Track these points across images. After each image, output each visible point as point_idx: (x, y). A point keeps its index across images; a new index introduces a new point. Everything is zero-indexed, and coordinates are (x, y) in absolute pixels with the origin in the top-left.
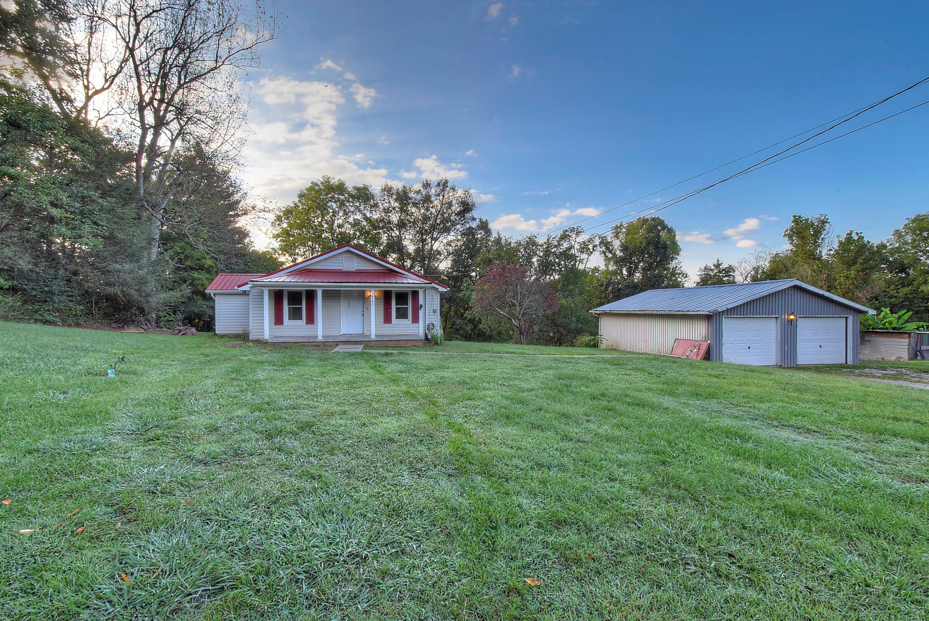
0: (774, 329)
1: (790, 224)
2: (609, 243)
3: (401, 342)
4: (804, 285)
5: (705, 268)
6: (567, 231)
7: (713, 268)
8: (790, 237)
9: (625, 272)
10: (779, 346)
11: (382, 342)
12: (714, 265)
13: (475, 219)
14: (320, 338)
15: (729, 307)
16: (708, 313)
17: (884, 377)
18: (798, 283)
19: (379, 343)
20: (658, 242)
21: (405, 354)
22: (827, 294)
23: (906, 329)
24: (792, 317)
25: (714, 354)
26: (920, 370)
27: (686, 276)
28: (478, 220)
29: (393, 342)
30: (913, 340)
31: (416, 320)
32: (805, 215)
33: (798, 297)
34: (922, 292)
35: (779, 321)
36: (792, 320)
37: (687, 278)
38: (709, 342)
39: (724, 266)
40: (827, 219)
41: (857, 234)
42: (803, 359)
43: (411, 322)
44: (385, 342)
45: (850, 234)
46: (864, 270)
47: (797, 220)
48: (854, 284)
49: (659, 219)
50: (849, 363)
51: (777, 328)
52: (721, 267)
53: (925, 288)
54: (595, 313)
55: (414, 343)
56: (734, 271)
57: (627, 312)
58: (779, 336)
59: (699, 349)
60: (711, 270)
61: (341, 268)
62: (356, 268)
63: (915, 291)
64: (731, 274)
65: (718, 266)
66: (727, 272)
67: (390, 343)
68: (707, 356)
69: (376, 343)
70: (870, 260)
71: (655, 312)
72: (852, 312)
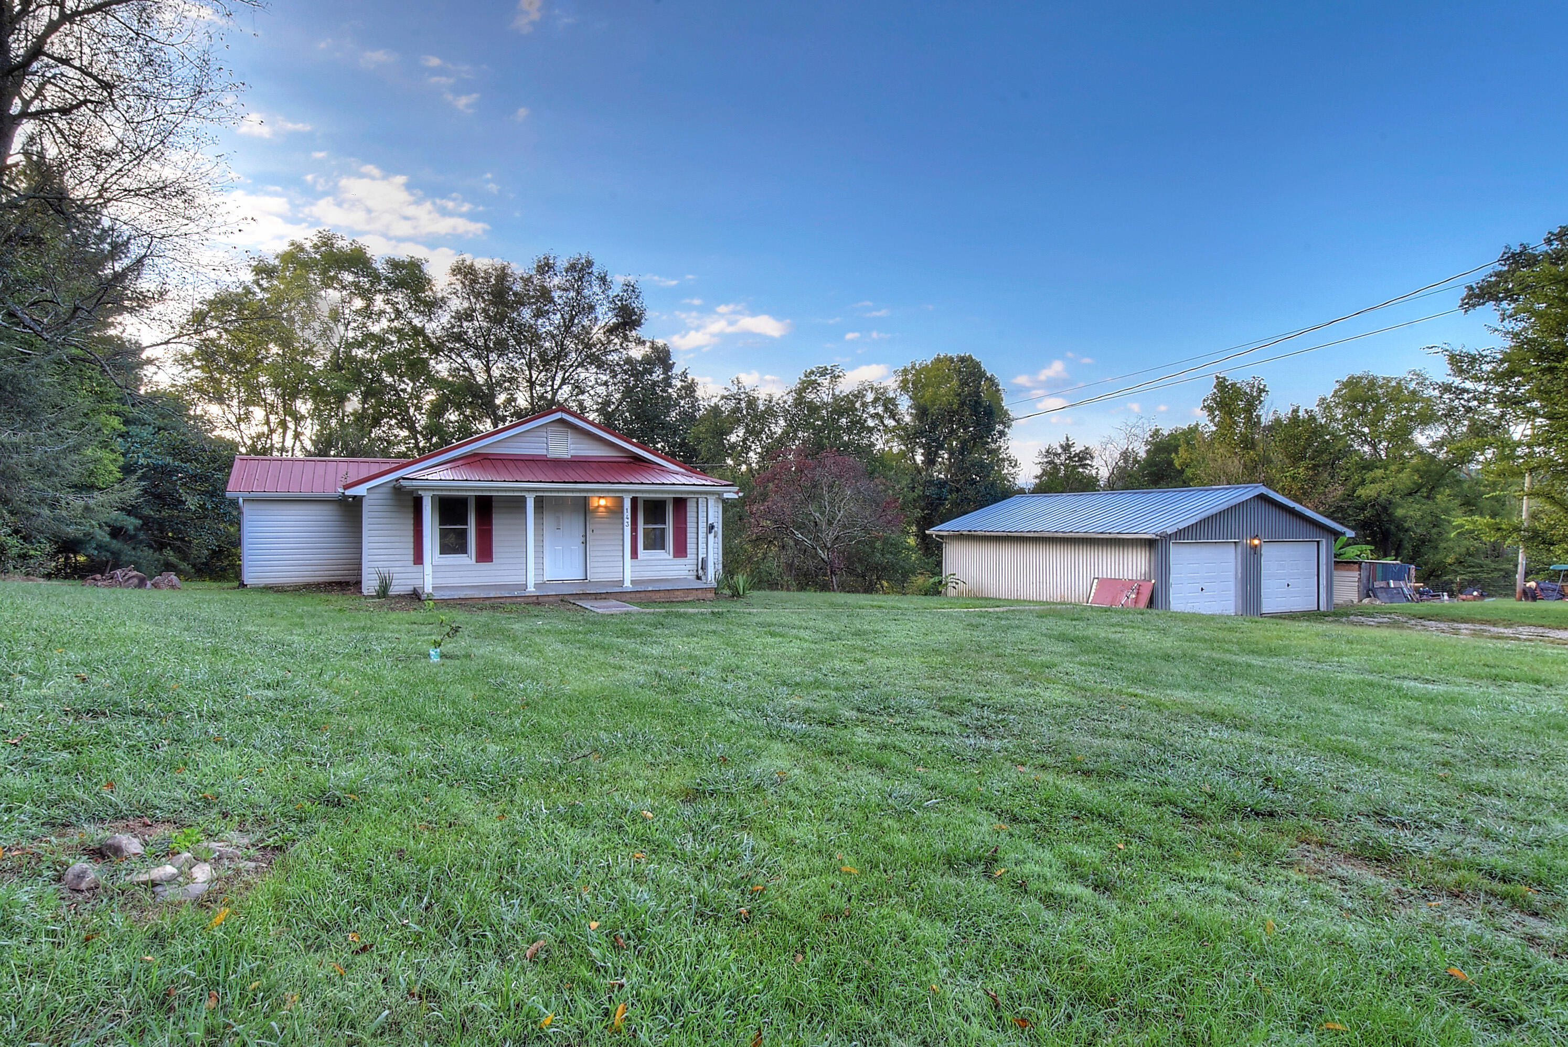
0: (1233, 561)
1: (1209, 390)
2: (892, 401)
3: (677, 593)
4: (1272, 494)
5: (1047, 452)
6: (812, 373)
7: (1060, 451)
8: (1210, 410)
9: (919, 458)
10: (1239, 586)
11: (642, 595)
12: (1062, 446)
13: (644, 343)
14: (531, 589)
15: (1181, 526)
16: (1154, 536)
17: (1379, 625)
18: (1264, 490)
19: (638, 595)
20: (978, 403)
21: (679, 615)
22: (1298, 507)
23: (1346, 556)
24: (1256, 542)
25: (1159, 599)
26: (1414, 616)
27: (1016, 465)
28: (648, 344)
29: (662, 594)
30: (1364, 574)
31: (680, 550)
32: (1231, 378)
33: (1263, 507)
34: (1359, 497)
35: (1239, 548)
36: (1256, 546)
37: (1016, 469)
38: (1153, 581)
39: (1077, 448)
40: (1265, 386)
41: (1306, 411)
42: (1268, 606)
43: (671, 556)
44: (650, 594)
45: (1296, 411)
46: (1315, 467)
47: (1221, 384)
48: (1303, 488)
49: (972, 360)
50: (1322, 609)
51: (1236, 558)
52: (1072, 449)
53: (1363, 491)
54: (937, 536)
55: (700, 595)
56: (1092, 458)
57: (1005, 534)
58: (1240, 571)
59: (1138, 593)
60: (1056, 454)
61: (544, 452)
62: (573, 453)
63: (1349, 496)
64: (1088, 462)
65: (1067, 447)
66: (1081, 459)
67: (658, 595)
68: (1151, 603)
69: (633, 596)
70: (1323, 453)
71: (1060, 535)
72: (1325, 533)
